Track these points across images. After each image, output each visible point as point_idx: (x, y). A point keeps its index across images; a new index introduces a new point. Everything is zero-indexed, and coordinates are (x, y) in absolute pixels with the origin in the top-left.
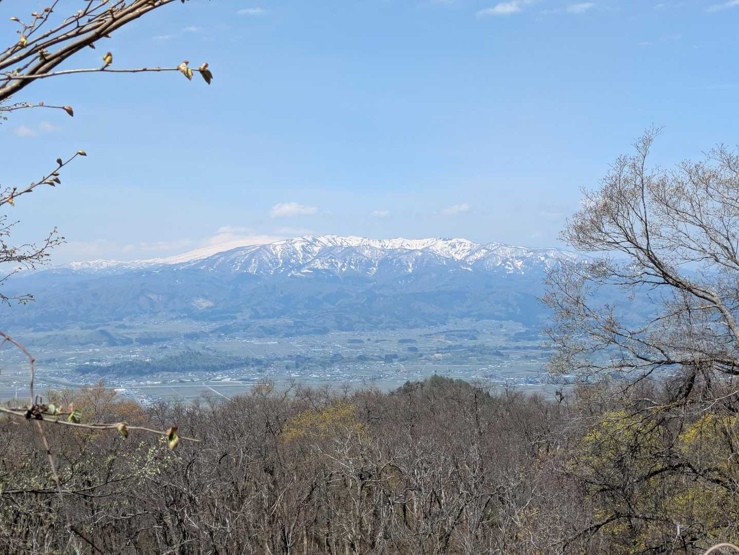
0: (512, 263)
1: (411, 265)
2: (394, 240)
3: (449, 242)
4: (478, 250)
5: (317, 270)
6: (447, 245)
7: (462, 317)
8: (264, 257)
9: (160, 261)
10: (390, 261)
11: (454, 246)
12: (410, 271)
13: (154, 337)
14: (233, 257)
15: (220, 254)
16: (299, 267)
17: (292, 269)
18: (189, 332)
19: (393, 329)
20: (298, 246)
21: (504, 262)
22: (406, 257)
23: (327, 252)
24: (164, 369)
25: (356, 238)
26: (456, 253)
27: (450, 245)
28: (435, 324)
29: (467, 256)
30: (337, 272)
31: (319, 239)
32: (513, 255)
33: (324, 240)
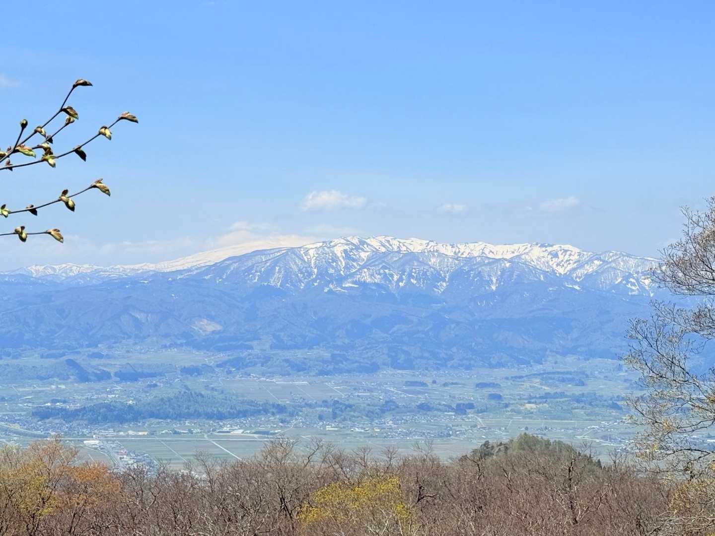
0: (637, 280)
1: (494, 280)
3: (549, 249)
4: (589, 262)
5: (364, 284)
6: (546, 254)
7: (564, 354)
8: (292, 266)
9: (151, 267)
10: (466, 273)
11: (556, 255)
12: (494, 288)
13: (139, 370)
14: (250, 263)
15: (232, 259)
16: (340, 280)
17: (331, 282)
19: (468, 368)
20: (338, 251)
21: (626, 278)
22: (487, 269)
23: (378, 259)
24: (152, 415)
25: (419, 241)
26: (558, 265)
27: (550, 253)
28: (527, 363)
29: (574, 269)
30: (392, 287)
31: (368, 241)
32: (640, 269)
33: (374, 243)
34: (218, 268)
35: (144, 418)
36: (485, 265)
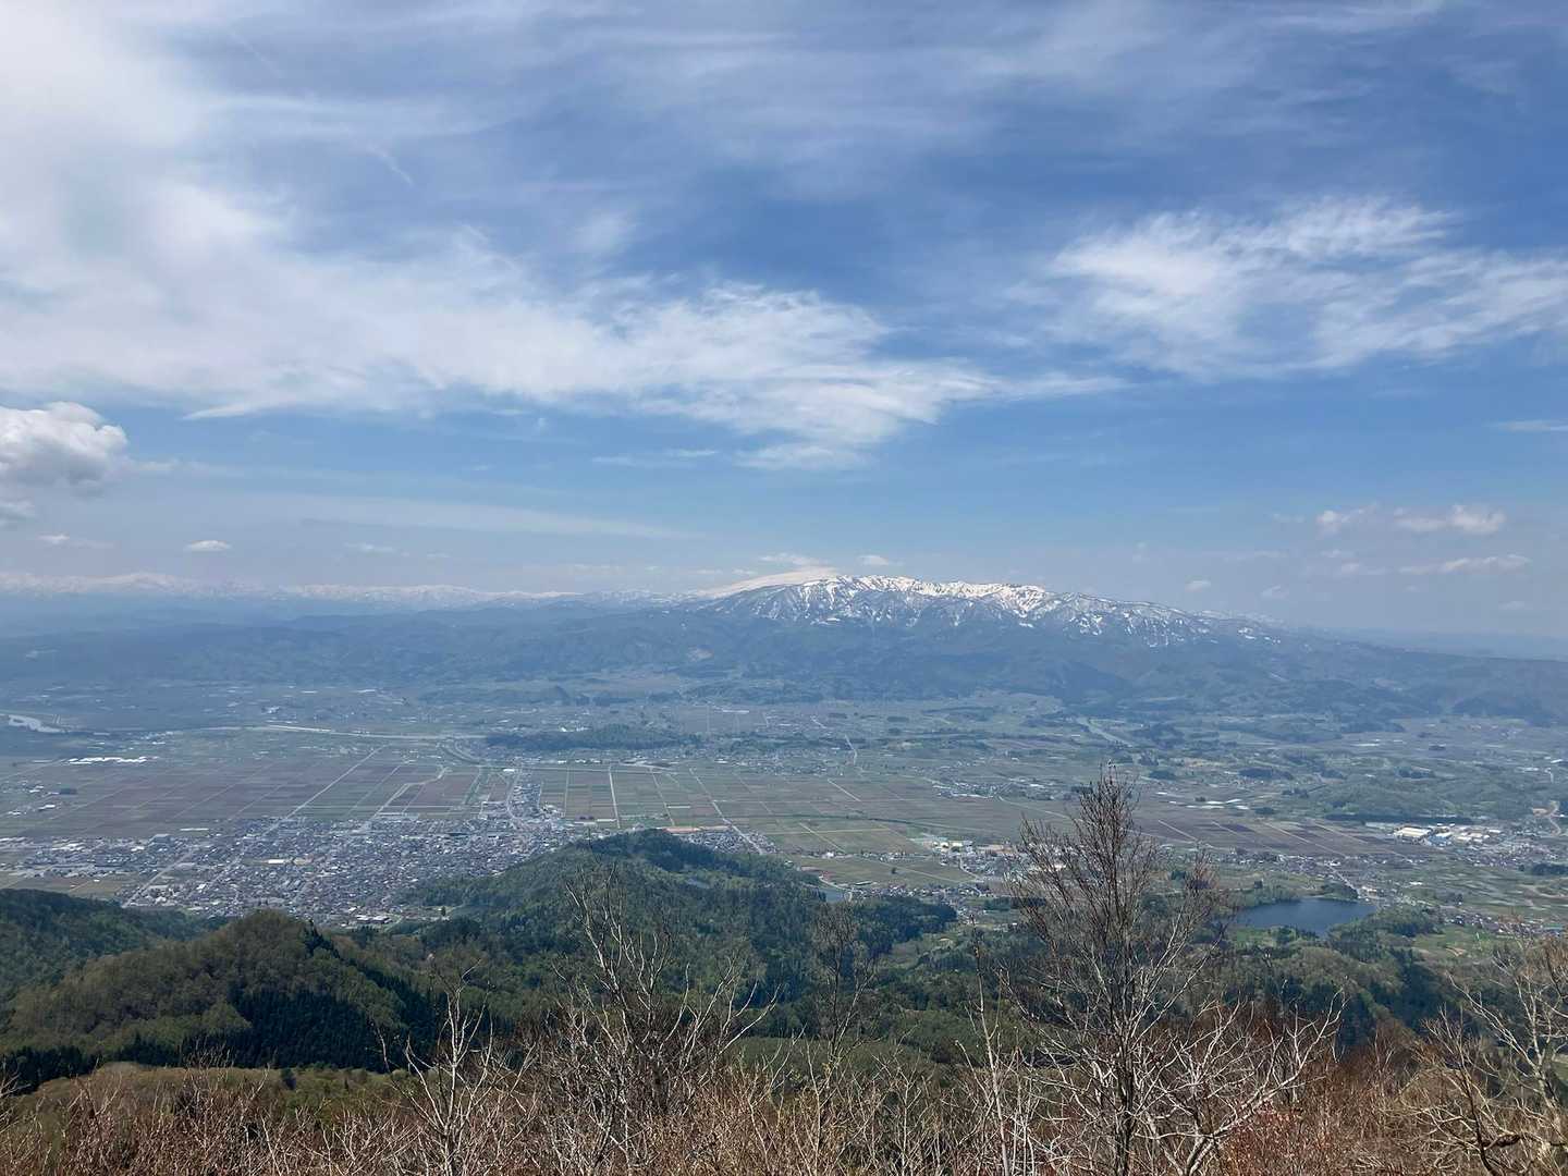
0: (1089, 619)
1: (958, 618)
2: (952, 585)
3: (1018, 589)
4: (1051, 601)
5: (845, 619)
6: (1014, 593)
7: (992, 688)
8: (789, 601)
9: (701, 593)
10: (936, 610)
11: (1023, 595)
12: (956, 624)
13: (614, 696)
14: (754, 598)
15: (745, 593)
16: (826, 614)
17: (817, 616)
18: (658, 691)
19: (900, 700)
20: (829, 589)
21: (1079, 617)
22: (953, 607)
23: (865, 596)
24: (582, 744)
25: (907, 580)
26: (1024, 603)
27: (1018, 593)
28: (956, 696)
29: (1037, 608)
30: (870, 622)
31: (861, 580)
32: (1092, 610)
33: (866, 581)
34: (731, 600)
35: (574, 746)
36: (952, 604)
